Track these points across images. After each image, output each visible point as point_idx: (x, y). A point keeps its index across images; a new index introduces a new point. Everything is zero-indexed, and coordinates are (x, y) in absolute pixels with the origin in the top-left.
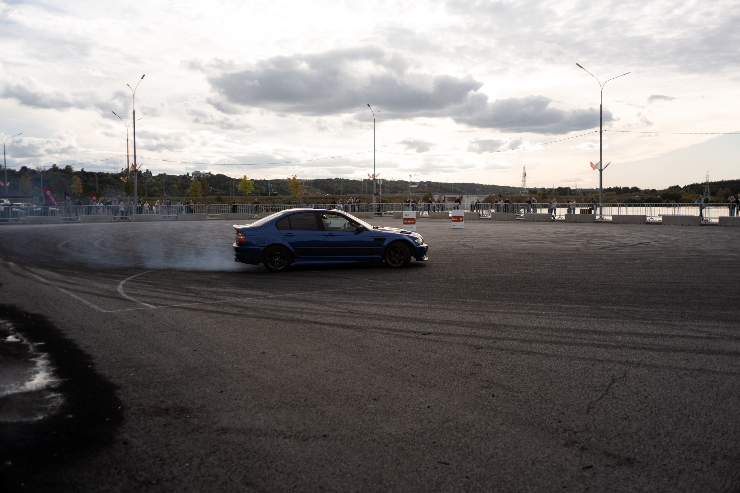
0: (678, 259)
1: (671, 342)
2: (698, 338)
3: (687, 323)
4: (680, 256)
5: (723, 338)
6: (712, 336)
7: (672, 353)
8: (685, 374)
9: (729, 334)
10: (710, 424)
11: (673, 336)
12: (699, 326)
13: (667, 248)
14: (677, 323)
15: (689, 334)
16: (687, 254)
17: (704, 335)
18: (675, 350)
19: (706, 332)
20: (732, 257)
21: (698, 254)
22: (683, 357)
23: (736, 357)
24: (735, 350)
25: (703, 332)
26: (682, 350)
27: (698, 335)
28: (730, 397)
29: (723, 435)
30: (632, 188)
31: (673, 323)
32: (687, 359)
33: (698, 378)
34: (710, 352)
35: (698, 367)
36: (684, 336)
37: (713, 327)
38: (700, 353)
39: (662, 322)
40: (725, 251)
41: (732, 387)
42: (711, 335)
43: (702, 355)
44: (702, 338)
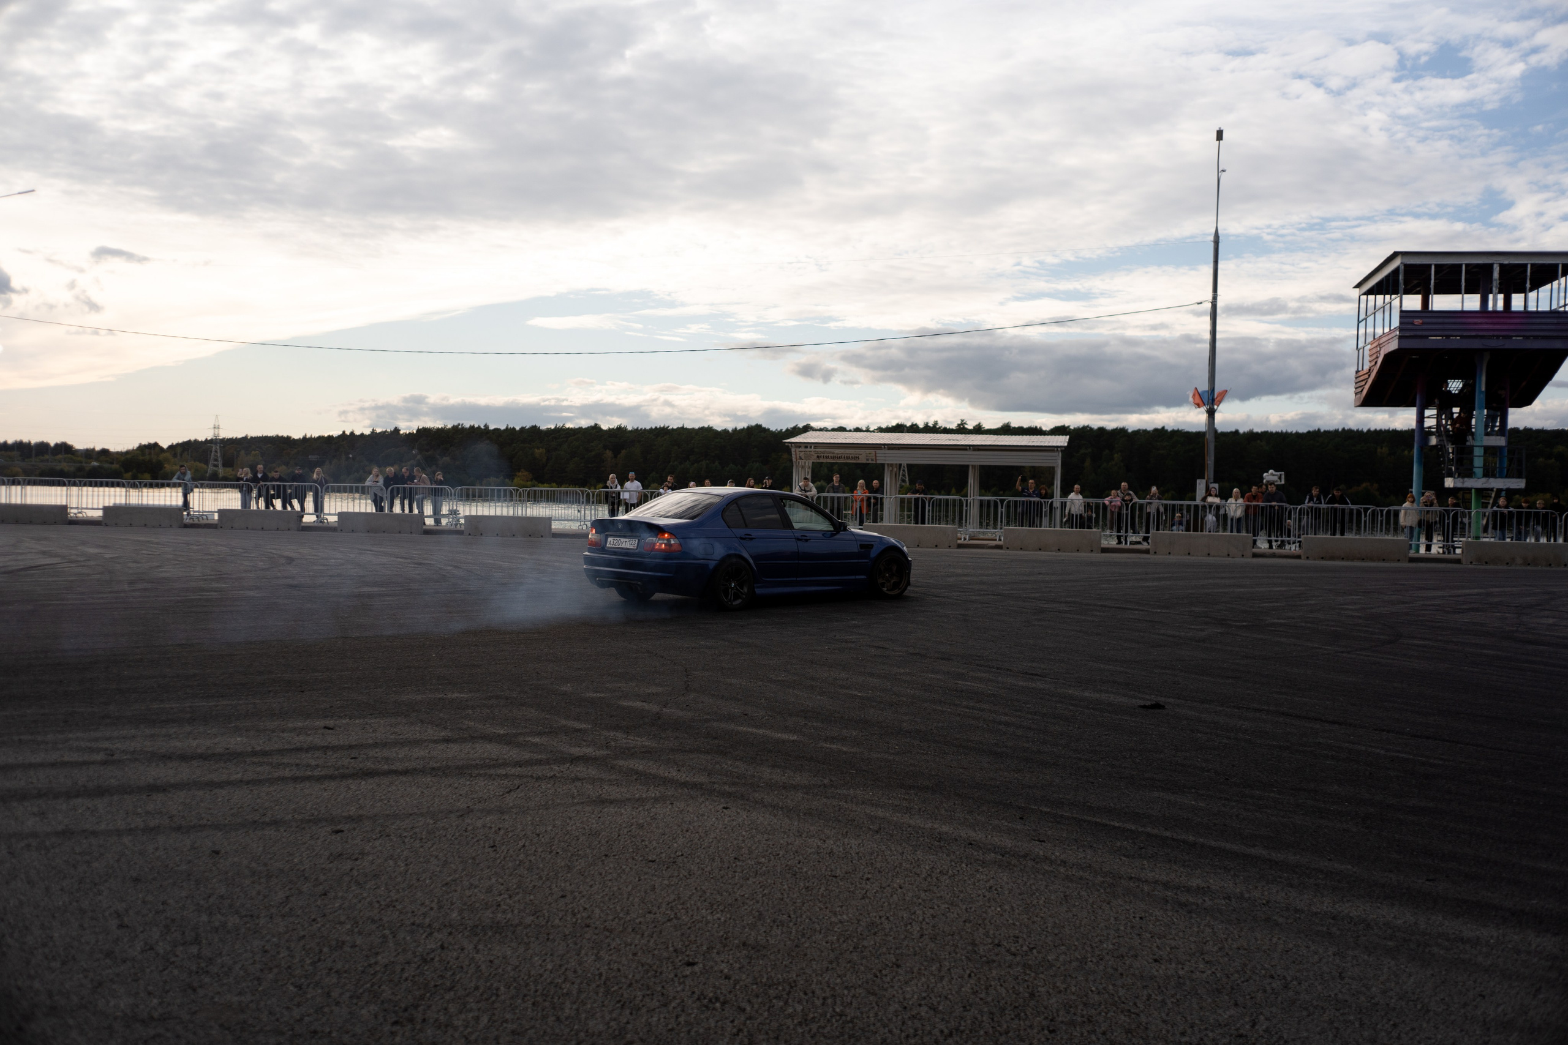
0: (102, 598)
1: (20, 780)
2: (84, 763)
3: (71, 736)
4: (111, 592)
5: (136, 759)
6: (116, 757)
7: (15, 804)
8: (29, 846)
9: (151, 749)
10: (44, 945)
11: (31, 766)
12: (96, 740)
13: (88, 575)
14: (50, 737)
15: (66, 759)
16: (126, 587)
17: (99, 757)
18: (23, 796)
19: (106, 749)
20: (215, 591)
21: (149, 586)
22: (35, 809)
23: (148, 796)
24: (151, 781)
25: (98, 750)
26: (40, 795)
27: (86, 757)
28: (106, 881)
29: (64, 963)
30: (57, 445)
31: (39, 738)
32: (43, 813)
33: (53, 851)
34: (100, 792)
35: (60, 828)
36: (53, 765)
37: (124, 738)
38: (77, 796)
39: (16, 738)
40: (205, 580)
41: (118, 861)
42: (112, 755)
43: (79, 800)
44: (93, 763)
